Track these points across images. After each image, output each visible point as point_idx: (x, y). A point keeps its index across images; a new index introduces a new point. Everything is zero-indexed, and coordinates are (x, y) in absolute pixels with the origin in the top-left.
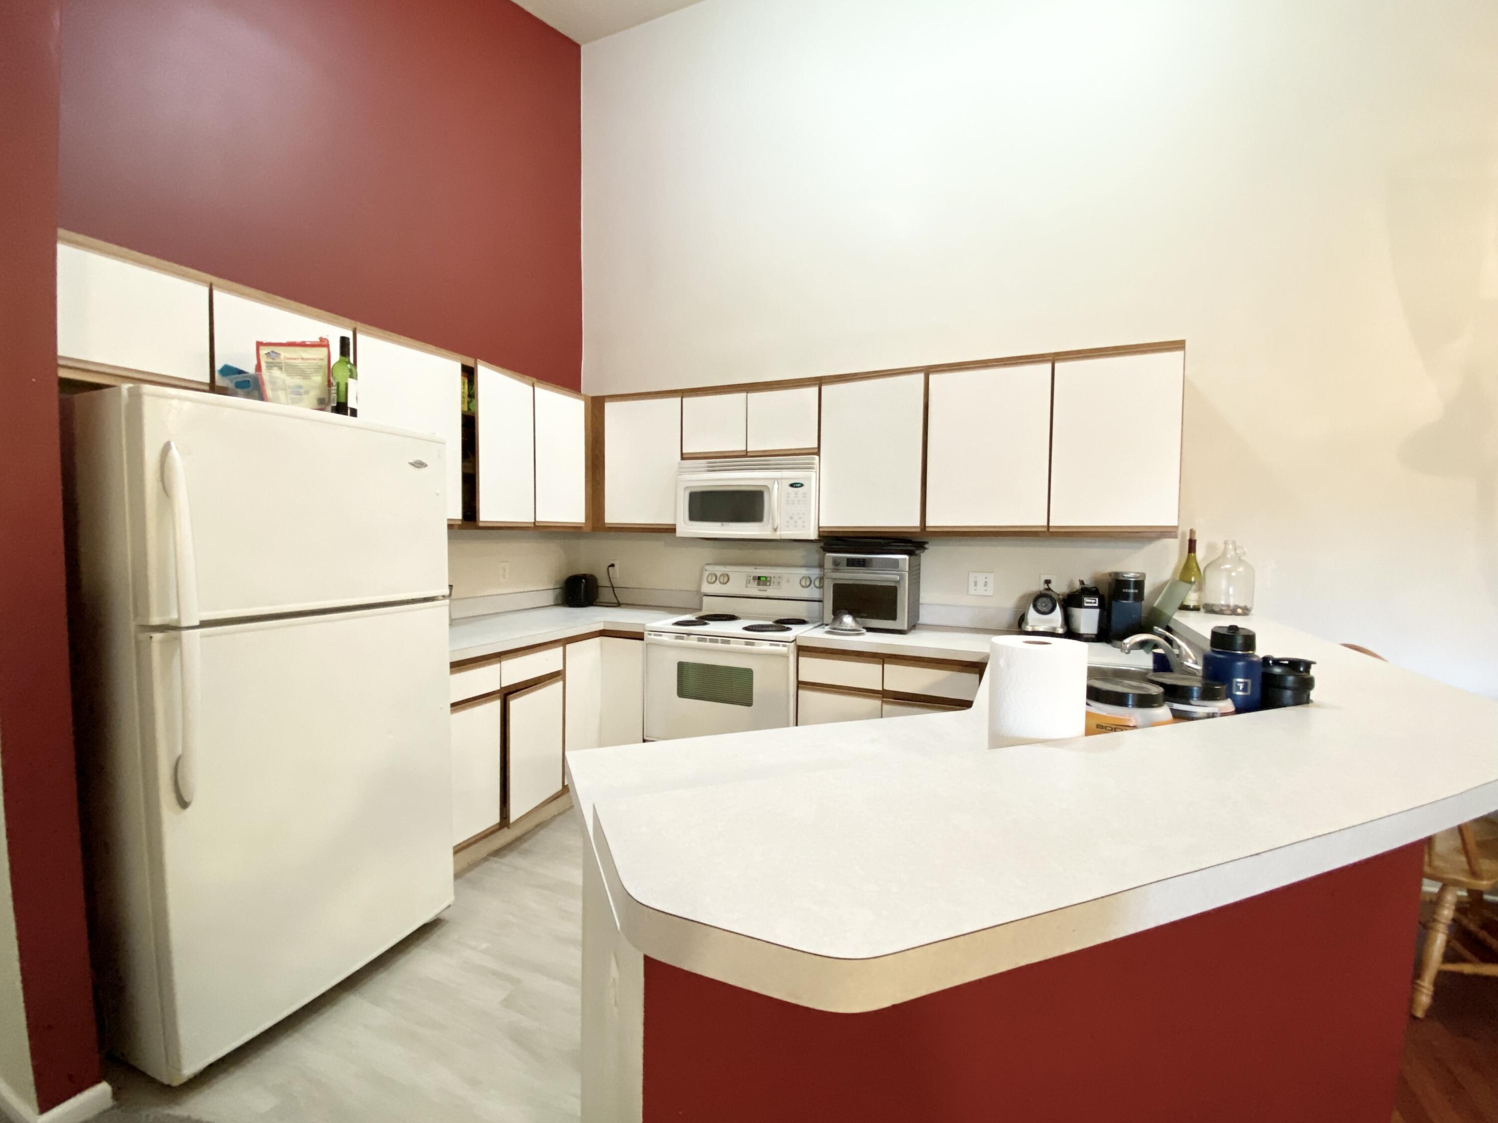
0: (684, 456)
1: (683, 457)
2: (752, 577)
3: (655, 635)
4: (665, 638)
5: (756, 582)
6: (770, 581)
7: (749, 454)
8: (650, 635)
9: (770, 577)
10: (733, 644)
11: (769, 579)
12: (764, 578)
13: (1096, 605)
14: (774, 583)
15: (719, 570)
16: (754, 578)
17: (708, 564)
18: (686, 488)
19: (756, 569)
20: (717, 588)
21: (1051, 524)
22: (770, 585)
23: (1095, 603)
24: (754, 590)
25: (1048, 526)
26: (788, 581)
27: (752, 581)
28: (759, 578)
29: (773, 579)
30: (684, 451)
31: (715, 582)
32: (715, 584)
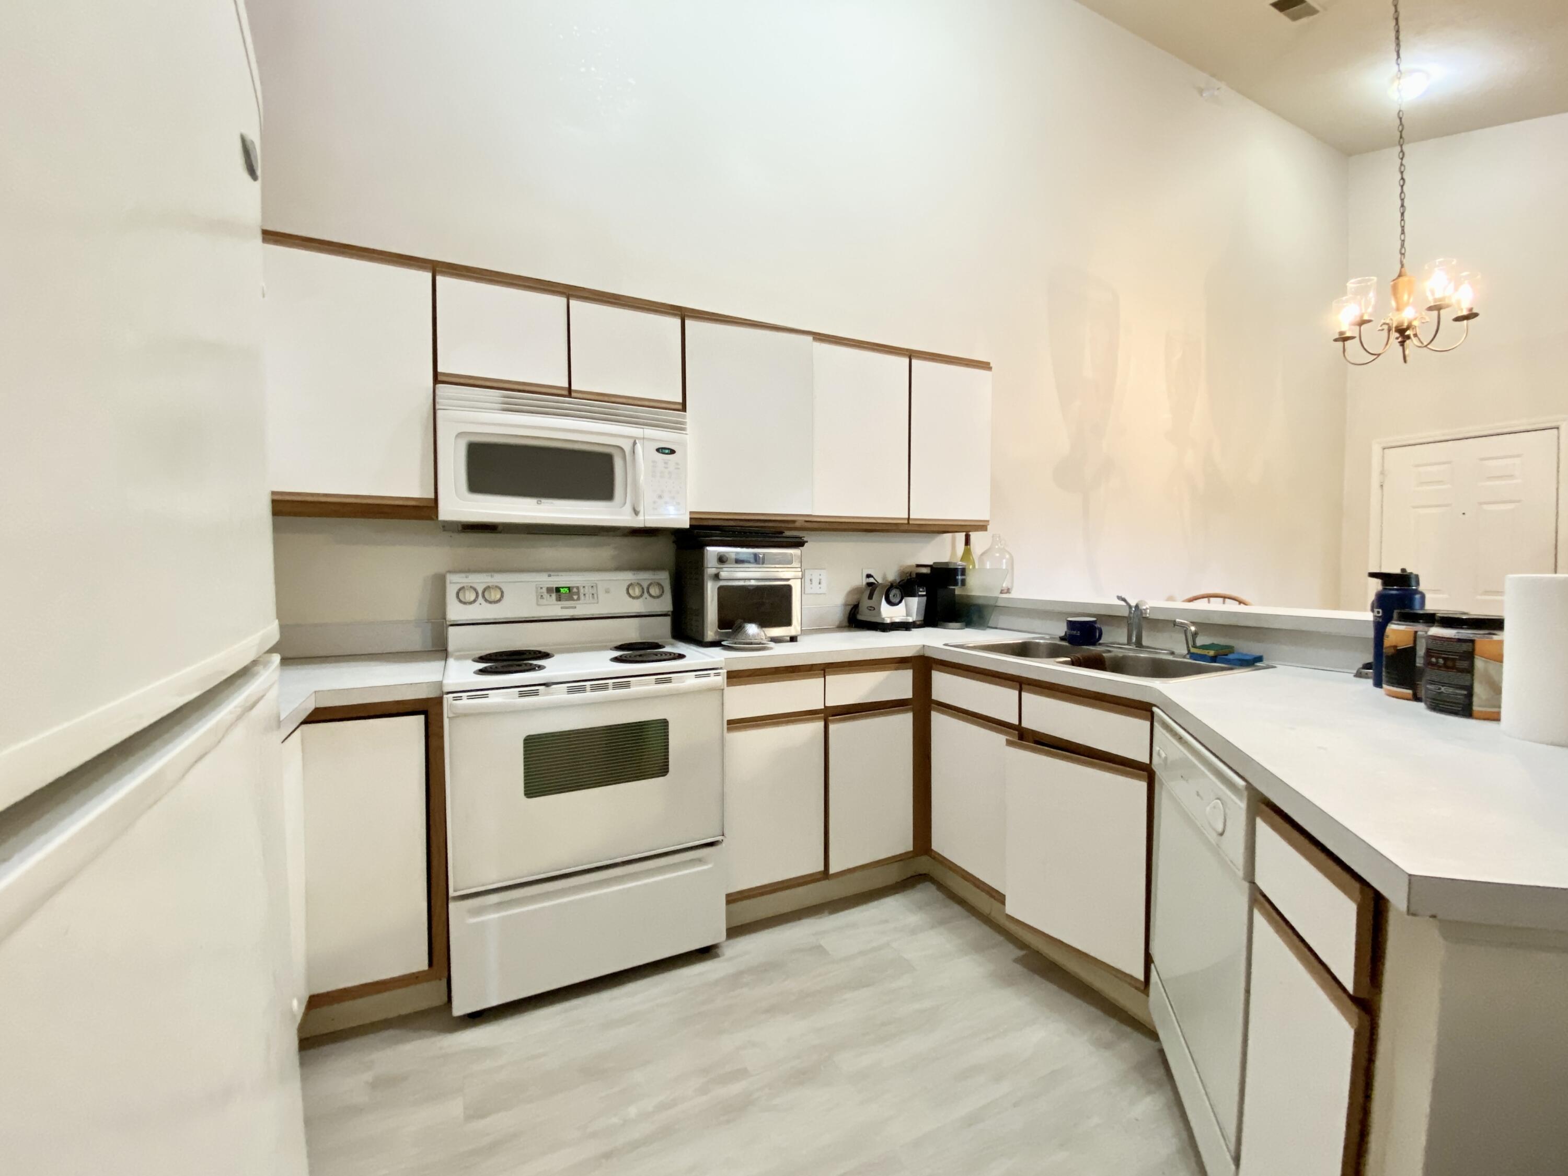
0: (440, 378)
1: (437, 378)
2: (544, 590)
3: (470, 698)
4: (495, 698)
5: (554, 596)
6: (578, 593)
7: (573, 394)
8: (456, 699)
9: (578, 588)
10: (636, 685)
11: (575, 590)
12: (566, 589)
13: (924, 593)
14: (584, 595)
15: (480, 580)
16: (549, 590)
17: (450, 572)
18: (460, 435)
19: (550, 576)
20: (481, 611)
21: (911, 517)
22: (579, 599)
23: (924, 592)
24: (555, 609)
25: (909, 518)
26: (607, 591)
27: (546, 595)
28: (558, 590)
29: (582, 590)
30: (440, 370)
31: (475, 601)
32: (477, 604)
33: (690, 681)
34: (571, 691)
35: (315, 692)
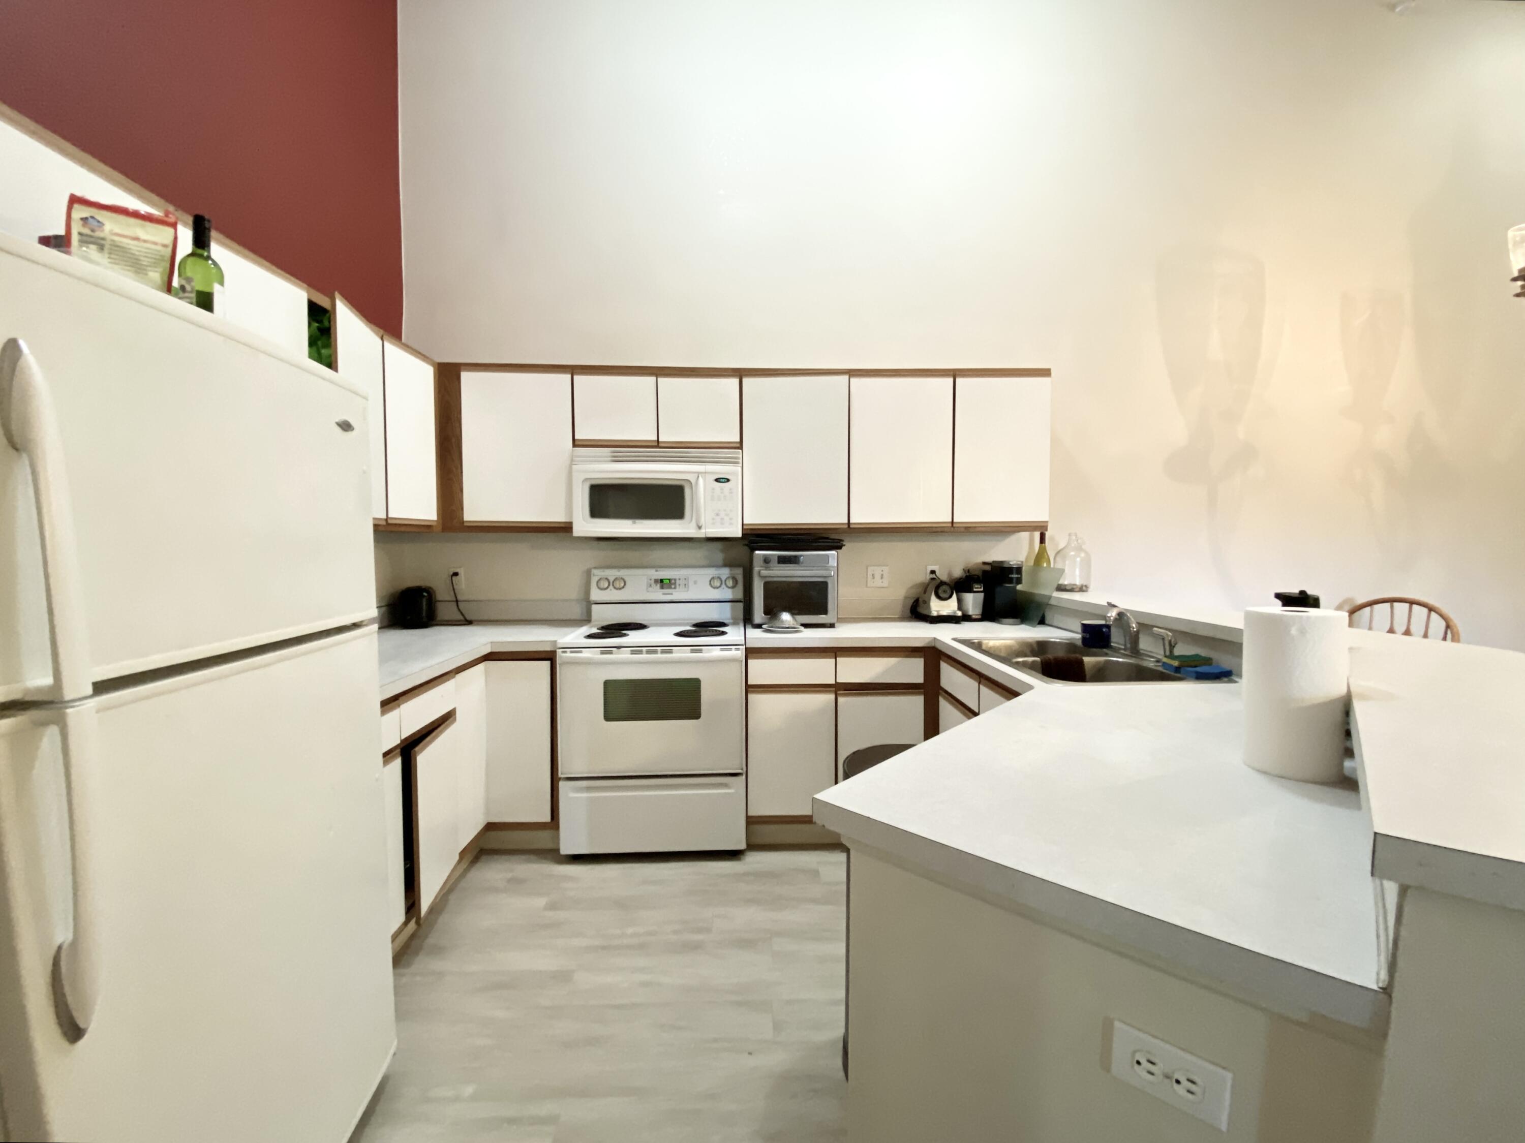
0: (577, 443)
1: (576, 443)
2: (653, 582)
3: (572, 652)
4: (586, 654)
5: (659, 585)
6: (675, 584)
7: (660, 445)
8: (564, 652)
9: (675, 580)
10: (676, 653)
11: (673, 581)
12: (668, 581)
14: (679, 585)
15: (612, 574)
16: (656, 581)
17: (595, 568)
18: (586, 480)
19: (657, 571)
20: (612, 595)
21: (955, 521)
22: (675, 588)
23: (981, 588)
24: (658, 594)
25: (952, 522)
26: (695, 583)
27: (653, 585)
28: (662, 581)
29: (678, 582)
30: (576, 437)
31: (607, 588)
32: (609, 589)
33: (716, 653)
34: (633, 653)
35: (491, 642)
